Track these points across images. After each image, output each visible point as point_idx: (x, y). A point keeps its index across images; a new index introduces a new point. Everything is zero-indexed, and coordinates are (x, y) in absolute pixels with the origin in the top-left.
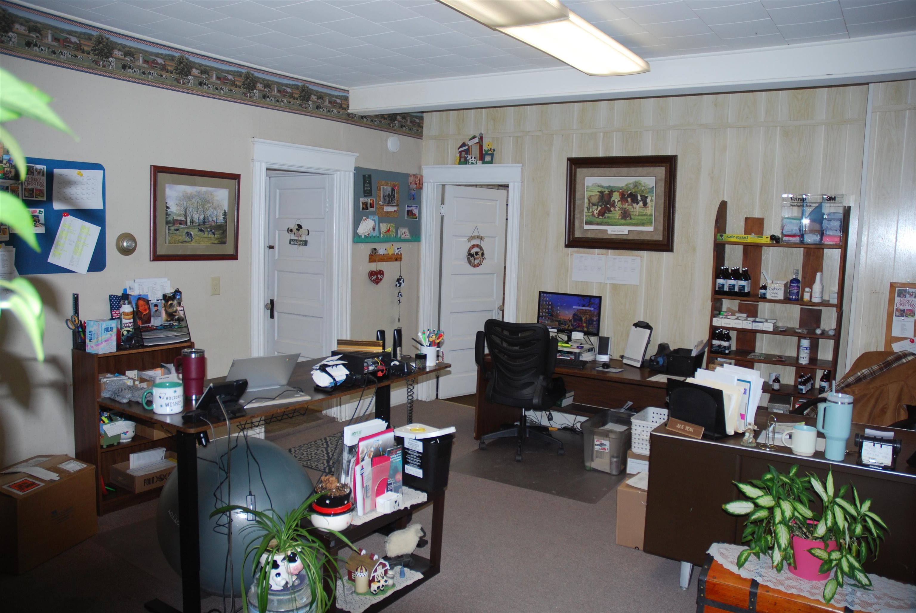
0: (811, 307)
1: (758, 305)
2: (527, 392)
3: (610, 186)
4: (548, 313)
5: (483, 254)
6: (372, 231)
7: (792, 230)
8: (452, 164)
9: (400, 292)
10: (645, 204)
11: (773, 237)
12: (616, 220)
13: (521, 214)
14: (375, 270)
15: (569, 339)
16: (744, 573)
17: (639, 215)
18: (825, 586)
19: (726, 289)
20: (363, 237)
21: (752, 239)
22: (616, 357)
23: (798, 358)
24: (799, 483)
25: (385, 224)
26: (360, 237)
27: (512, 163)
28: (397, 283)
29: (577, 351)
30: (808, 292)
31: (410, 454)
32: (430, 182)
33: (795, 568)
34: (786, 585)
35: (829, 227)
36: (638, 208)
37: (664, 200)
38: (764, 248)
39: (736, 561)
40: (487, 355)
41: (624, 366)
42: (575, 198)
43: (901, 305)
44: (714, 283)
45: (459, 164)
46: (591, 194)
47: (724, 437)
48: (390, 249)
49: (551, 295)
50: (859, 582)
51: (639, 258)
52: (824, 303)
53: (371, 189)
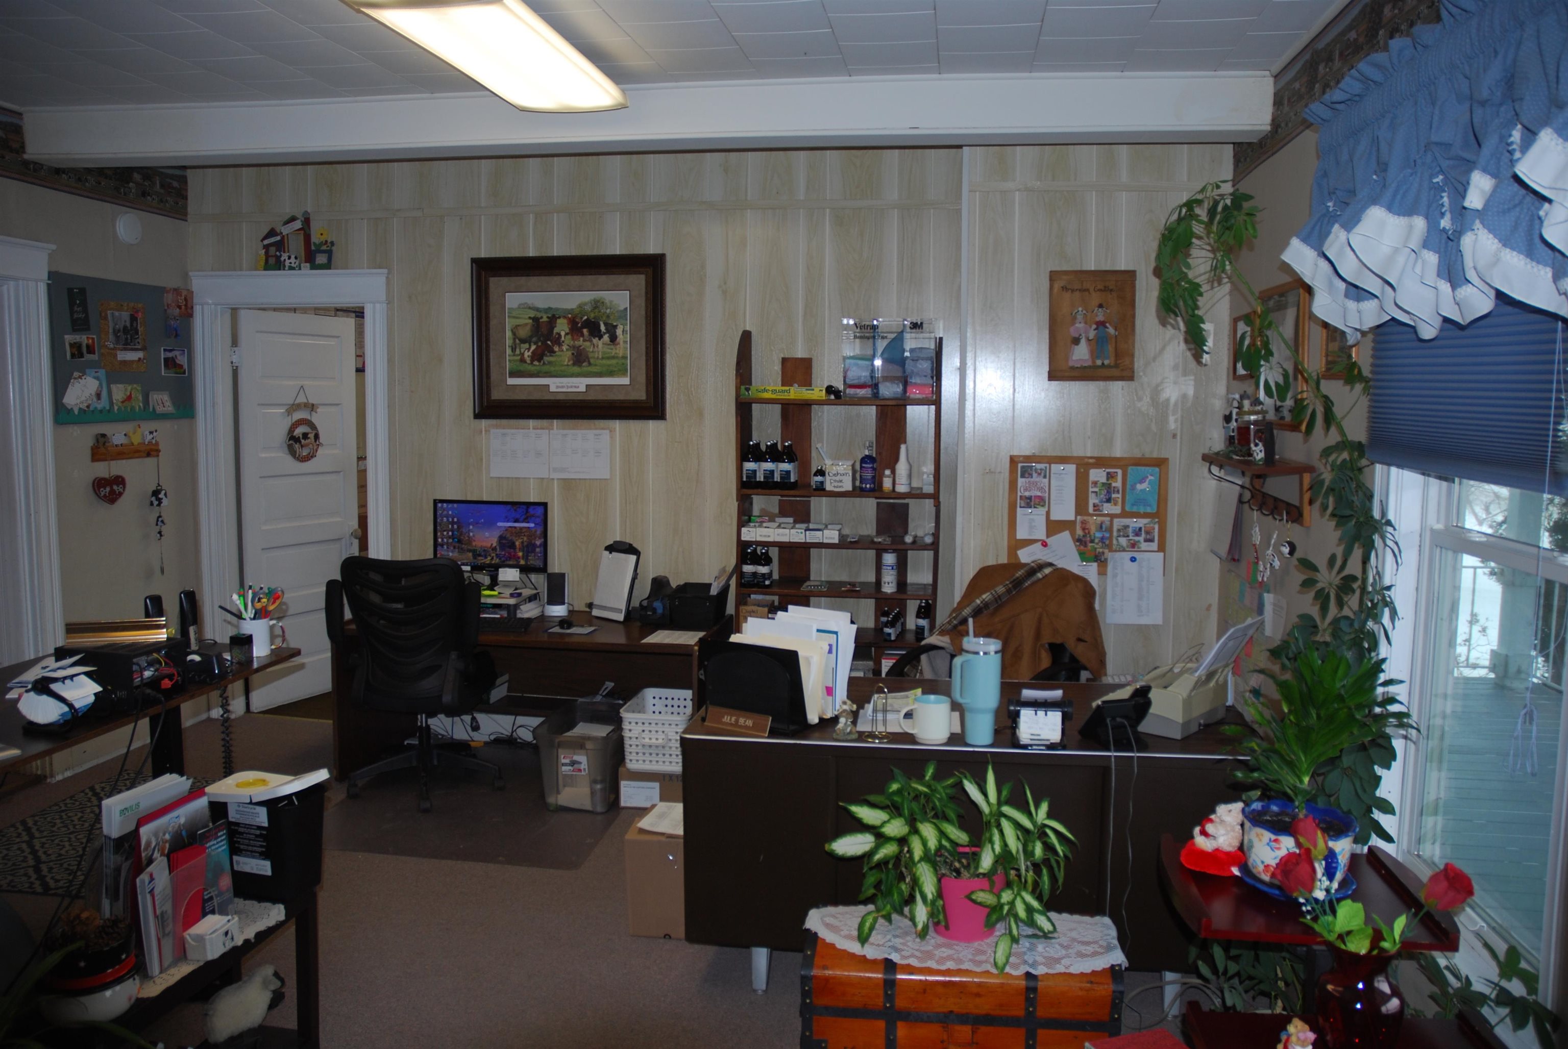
0: (892, 501)
1: (809, 501)
2: (429, 684)
3: (550, 308)
4: (453, 537)
5: (317, 437)
6: (95, 399)
7: (859, 378)
8: (251, 270)
9: (160, 517)
10: (613, 339)
11: (830, 390)
12: (563, 368)
13: (390, 361)
14: (107, 476)
15: (494, 583)
16: (870, 952)
17: (603, 358)
18: (996, 947)
19: (760, 477)
20: (76, 412)
21: (796, 393)
22: (580, 606)
23: (878, 583)
24: (942, 790)
25: (121, 386)
26: (69, 411)
27: (369, 268)
28: (153, 499)
29: (512, 601)
30: (888, 477)
31: (242, 833)
32: (208, 304)
33: (947, 927)
34: (937, 958)
35: (915, 370)
36: (601, 345)
37: (646, 331)
38: (814, 407)
39: (855, 933)
40: (350, 622)
41: (595, 621)
42: (488, 329)
43: (1026, 490)
44: (740, 469)
45: (265, 269)
46: (518, 322)
47: (805, 728)
48: (134, 433)
49: (455, 505)
50: (1040, 929)
51: (608, 431)
52: (914, 492)
53: (87, 317)
